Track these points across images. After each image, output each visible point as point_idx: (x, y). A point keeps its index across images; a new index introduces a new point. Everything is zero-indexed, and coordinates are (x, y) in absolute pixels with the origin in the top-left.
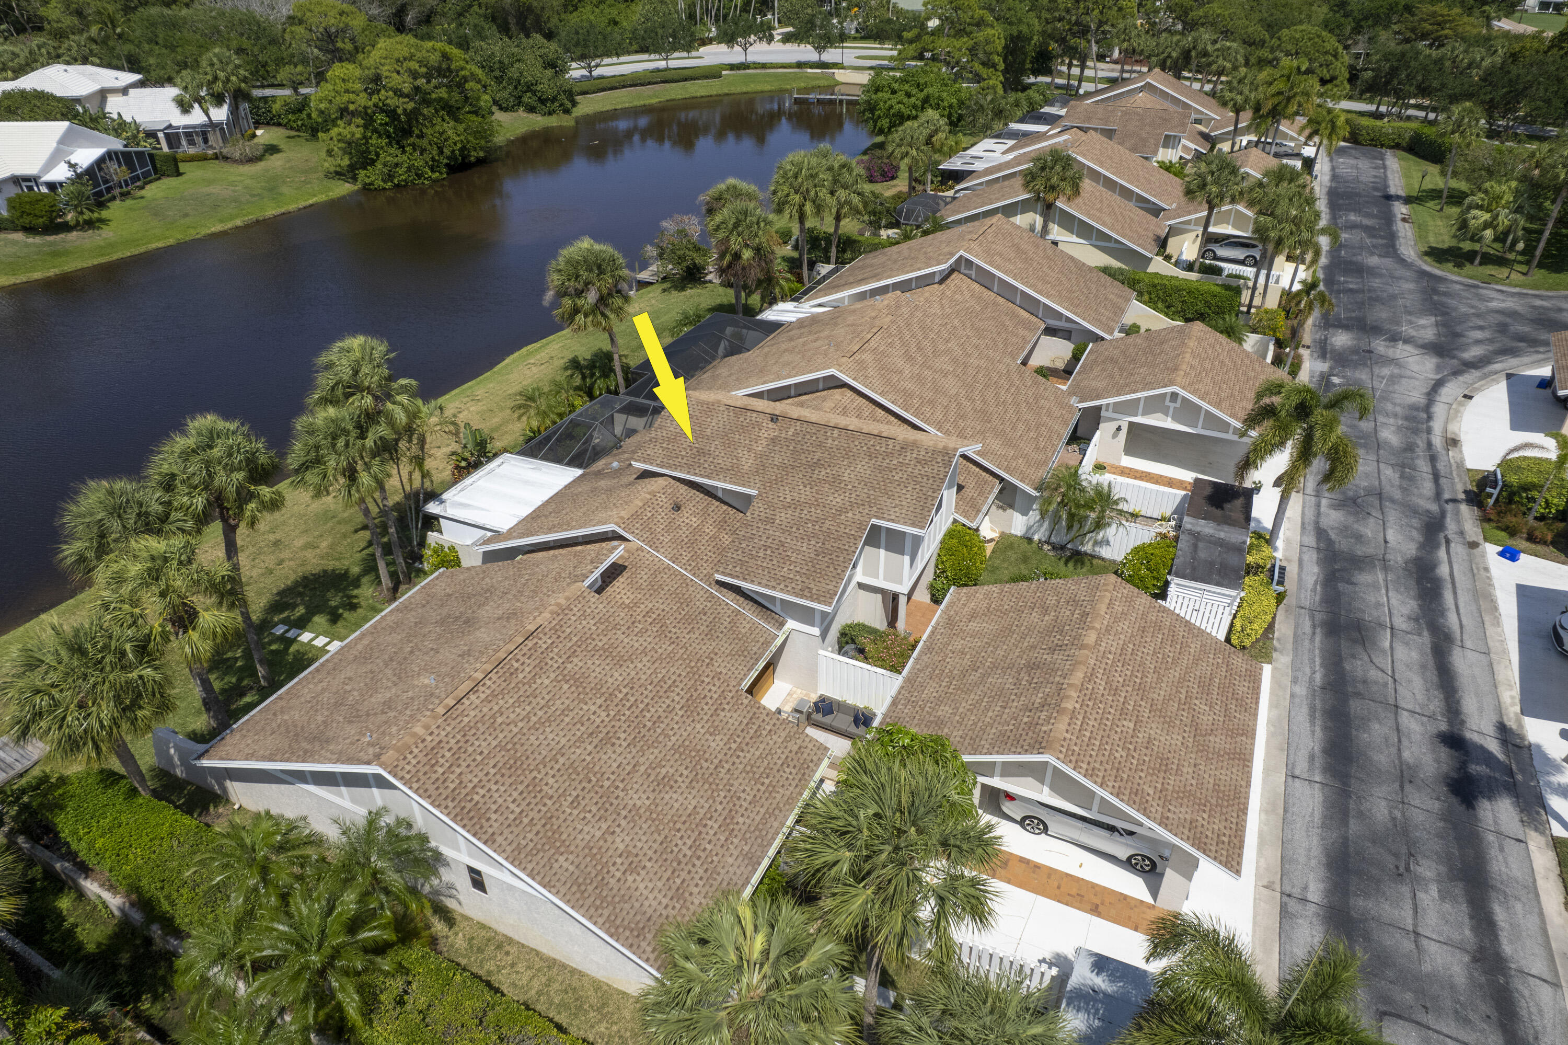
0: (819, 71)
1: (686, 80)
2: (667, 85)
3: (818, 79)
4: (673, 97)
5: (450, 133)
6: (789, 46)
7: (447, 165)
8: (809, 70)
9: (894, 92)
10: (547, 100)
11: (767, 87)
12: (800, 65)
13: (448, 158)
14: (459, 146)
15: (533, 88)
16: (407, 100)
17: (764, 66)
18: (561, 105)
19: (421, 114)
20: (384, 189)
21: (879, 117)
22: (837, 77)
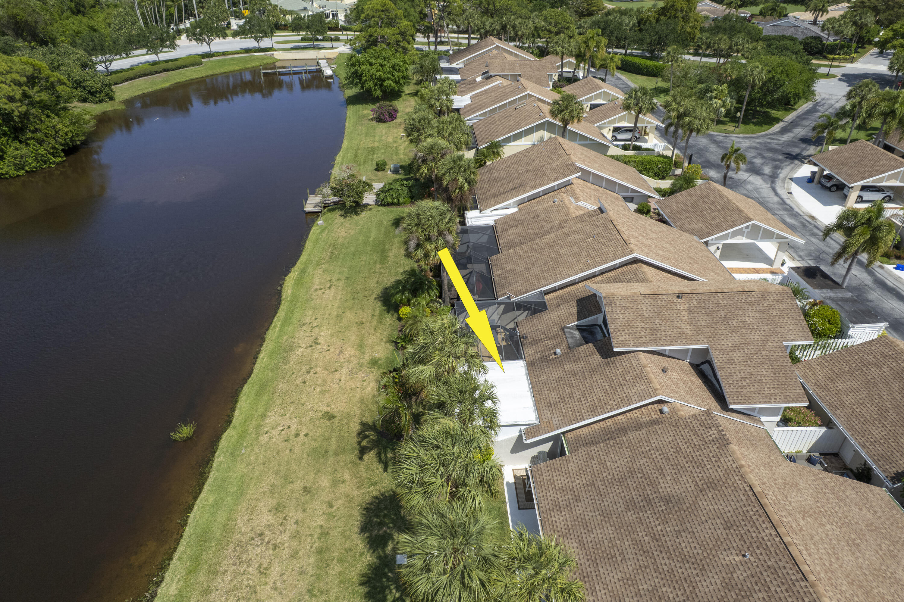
0: (263, 54)
1: (180, 68)
2: (169, 73)
3: (265, 59)
4: (178, 81)
5: (60, 126)
6: (238, 39)
7: (63, 150)
8: (255, 54)
9: (371, 64)
10: (96, 92)
11: (237, 68)
12: (247, 51)
13: (61, 145)
14: (70, 135)
15: (83, 84)
16: (19, 104)
17: (224, 54)
18: (107, 95)
19: (30, 114)
20: (18, 176)
21: (366, 80)
22: (276, 56)
